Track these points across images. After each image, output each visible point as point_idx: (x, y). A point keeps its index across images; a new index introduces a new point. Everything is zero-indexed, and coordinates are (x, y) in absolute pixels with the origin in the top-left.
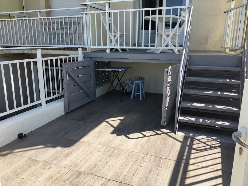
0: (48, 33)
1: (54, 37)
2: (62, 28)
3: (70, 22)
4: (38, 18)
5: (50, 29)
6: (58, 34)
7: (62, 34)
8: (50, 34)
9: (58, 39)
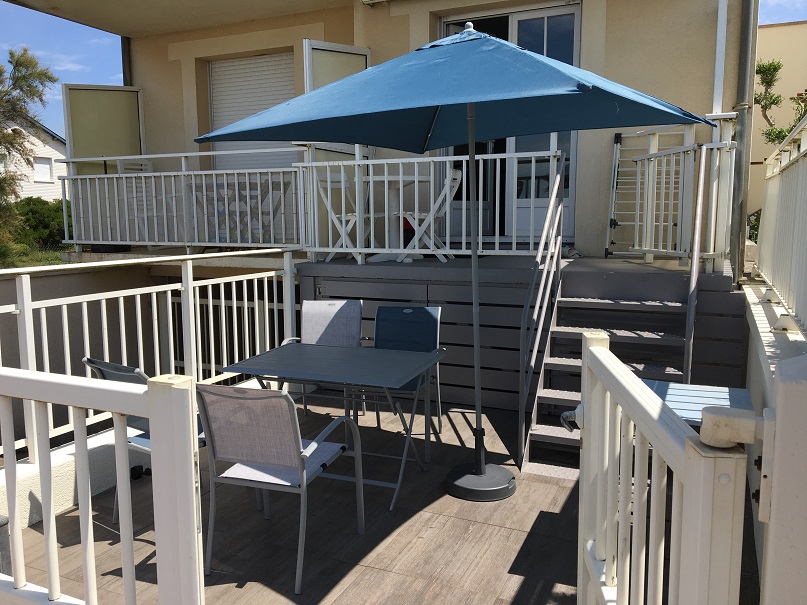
0: (206, 213)
1: (221, 223)
2: (242, 198)
3: (263, 182)
4: (179, 173)
5: (210, 200)
6: (232, 214)
7: (243, 214)
8: (211, 215)
9: (232, 226)
